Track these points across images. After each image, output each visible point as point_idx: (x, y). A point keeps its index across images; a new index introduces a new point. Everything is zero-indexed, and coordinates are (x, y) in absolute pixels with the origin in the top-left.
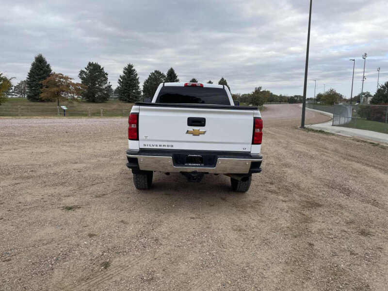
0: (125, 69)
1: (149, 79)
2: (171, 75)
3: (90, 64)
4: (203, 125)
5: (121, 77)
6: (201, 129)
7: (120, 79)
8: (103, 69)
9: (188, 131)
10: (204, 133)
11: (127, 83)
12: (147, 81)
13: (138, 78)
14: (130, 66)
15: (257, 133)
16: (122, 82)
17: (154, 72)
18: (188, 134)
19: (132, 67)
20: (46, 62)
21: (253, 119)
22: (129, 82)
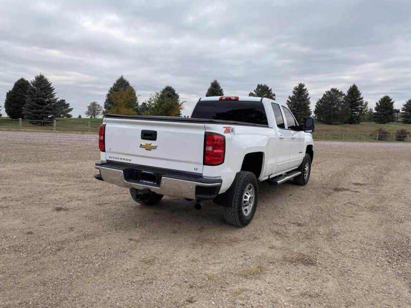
0: (296, 89)
1: (323, 98)
2: (352, 93)
3: (259, 86)
4: (155, 139)
5: (290, 98)
6: (153, 143)
7: (289, 100)
8: (271, 90)
9: (141, 145)
10: (155, 148)
11: (296, 104)
12: (321, 101)
13: (309, 98)
14: (301, 86)
15: (208, 151)
16: (290, 103)
17: (330, 90)
18: (141, 148)
19: (303, 86)
20: (220, 87)
21: (204, 133)
22: (298, 102)
